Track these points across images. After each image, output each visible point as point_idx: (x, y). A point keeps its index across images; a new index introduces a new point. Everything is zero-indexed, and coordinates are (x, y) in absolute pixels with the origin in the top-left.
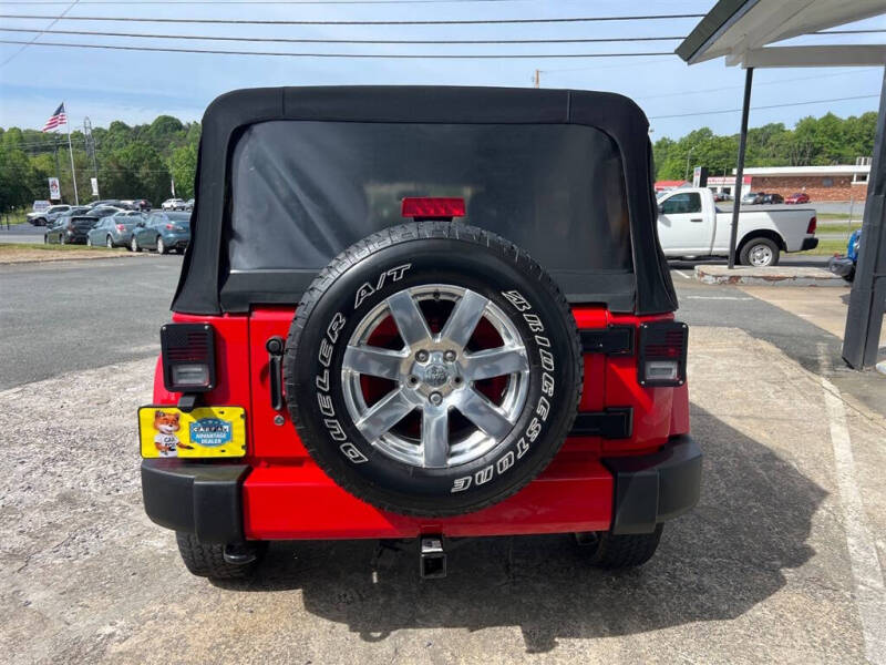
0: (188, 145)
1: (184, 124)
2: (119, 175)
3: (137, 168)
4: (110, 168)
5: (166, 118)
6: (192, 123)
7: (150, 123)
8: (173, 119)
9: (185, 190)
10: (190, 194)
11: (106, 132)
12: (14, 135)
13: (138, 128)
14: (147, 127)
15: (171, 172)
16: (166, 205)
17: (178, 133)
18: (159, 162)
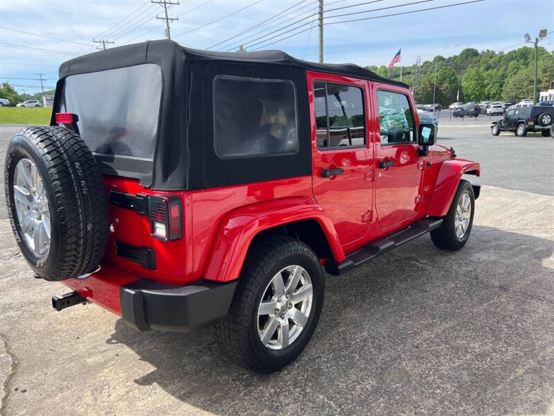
0: (479, 67)
1: (480, 52)
2: (429, 89)
3: (441, 84)
4: (425, 85)
5: (468, 50)
6: (485, 51)
7: (458, 55)
8: (473, 50)
9: (470, 96)
10: (473, 99)
11: (431, 63)
12: (382, 70)
13: (450, 58)
14: (456, 57)
15: (462, 85)
16: (452, 106)
17: (475, 59)
18: (456, 79)
